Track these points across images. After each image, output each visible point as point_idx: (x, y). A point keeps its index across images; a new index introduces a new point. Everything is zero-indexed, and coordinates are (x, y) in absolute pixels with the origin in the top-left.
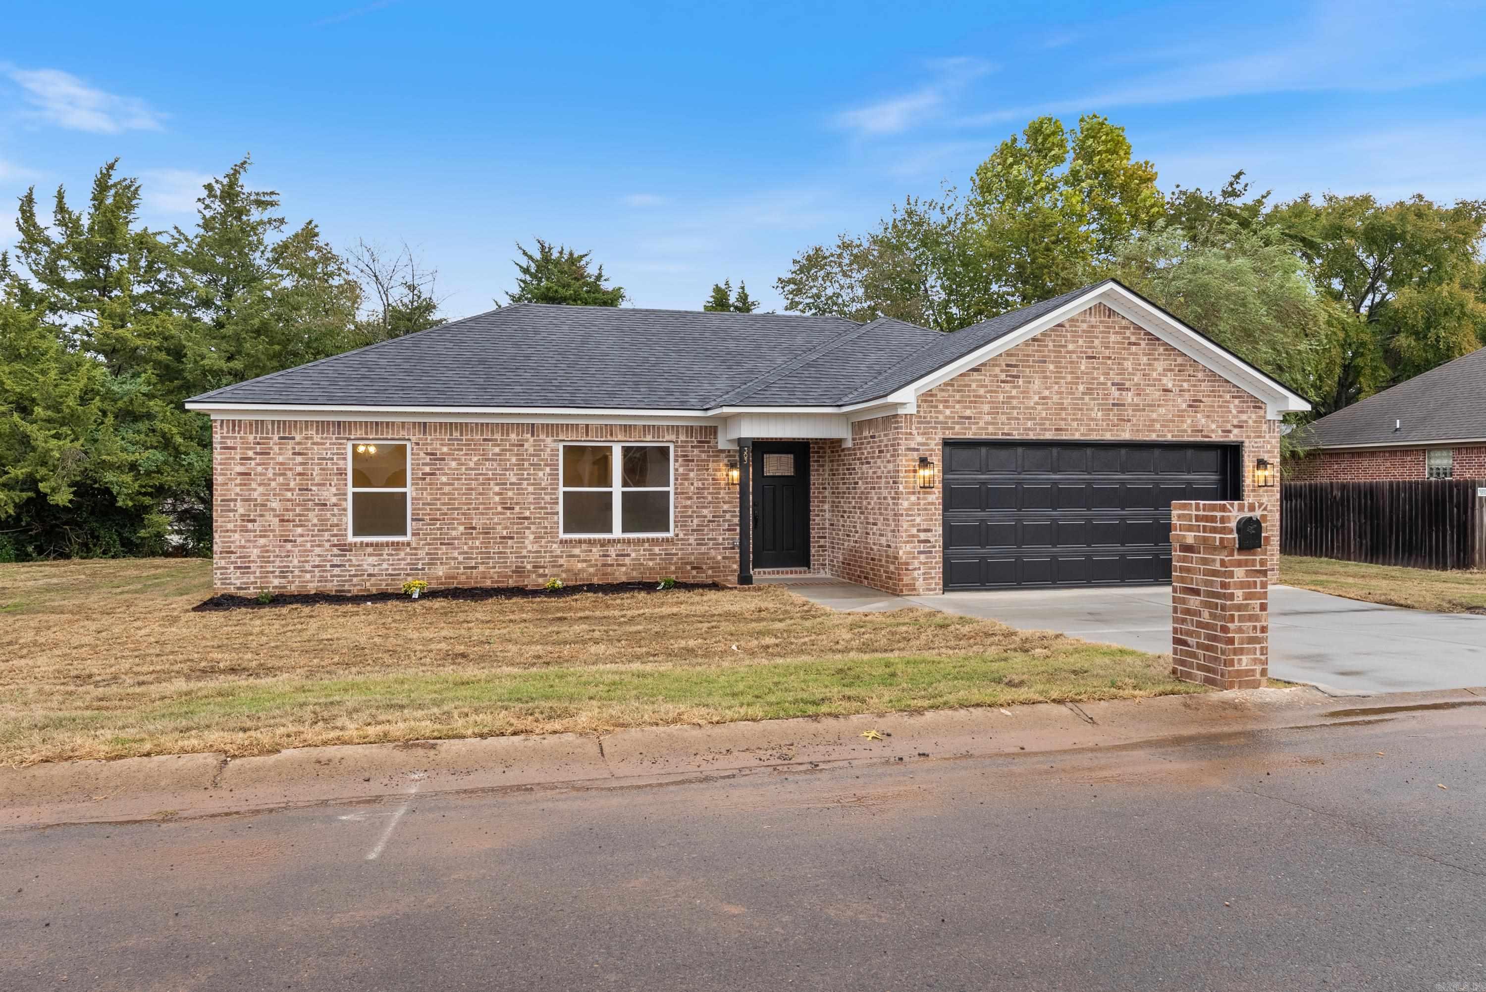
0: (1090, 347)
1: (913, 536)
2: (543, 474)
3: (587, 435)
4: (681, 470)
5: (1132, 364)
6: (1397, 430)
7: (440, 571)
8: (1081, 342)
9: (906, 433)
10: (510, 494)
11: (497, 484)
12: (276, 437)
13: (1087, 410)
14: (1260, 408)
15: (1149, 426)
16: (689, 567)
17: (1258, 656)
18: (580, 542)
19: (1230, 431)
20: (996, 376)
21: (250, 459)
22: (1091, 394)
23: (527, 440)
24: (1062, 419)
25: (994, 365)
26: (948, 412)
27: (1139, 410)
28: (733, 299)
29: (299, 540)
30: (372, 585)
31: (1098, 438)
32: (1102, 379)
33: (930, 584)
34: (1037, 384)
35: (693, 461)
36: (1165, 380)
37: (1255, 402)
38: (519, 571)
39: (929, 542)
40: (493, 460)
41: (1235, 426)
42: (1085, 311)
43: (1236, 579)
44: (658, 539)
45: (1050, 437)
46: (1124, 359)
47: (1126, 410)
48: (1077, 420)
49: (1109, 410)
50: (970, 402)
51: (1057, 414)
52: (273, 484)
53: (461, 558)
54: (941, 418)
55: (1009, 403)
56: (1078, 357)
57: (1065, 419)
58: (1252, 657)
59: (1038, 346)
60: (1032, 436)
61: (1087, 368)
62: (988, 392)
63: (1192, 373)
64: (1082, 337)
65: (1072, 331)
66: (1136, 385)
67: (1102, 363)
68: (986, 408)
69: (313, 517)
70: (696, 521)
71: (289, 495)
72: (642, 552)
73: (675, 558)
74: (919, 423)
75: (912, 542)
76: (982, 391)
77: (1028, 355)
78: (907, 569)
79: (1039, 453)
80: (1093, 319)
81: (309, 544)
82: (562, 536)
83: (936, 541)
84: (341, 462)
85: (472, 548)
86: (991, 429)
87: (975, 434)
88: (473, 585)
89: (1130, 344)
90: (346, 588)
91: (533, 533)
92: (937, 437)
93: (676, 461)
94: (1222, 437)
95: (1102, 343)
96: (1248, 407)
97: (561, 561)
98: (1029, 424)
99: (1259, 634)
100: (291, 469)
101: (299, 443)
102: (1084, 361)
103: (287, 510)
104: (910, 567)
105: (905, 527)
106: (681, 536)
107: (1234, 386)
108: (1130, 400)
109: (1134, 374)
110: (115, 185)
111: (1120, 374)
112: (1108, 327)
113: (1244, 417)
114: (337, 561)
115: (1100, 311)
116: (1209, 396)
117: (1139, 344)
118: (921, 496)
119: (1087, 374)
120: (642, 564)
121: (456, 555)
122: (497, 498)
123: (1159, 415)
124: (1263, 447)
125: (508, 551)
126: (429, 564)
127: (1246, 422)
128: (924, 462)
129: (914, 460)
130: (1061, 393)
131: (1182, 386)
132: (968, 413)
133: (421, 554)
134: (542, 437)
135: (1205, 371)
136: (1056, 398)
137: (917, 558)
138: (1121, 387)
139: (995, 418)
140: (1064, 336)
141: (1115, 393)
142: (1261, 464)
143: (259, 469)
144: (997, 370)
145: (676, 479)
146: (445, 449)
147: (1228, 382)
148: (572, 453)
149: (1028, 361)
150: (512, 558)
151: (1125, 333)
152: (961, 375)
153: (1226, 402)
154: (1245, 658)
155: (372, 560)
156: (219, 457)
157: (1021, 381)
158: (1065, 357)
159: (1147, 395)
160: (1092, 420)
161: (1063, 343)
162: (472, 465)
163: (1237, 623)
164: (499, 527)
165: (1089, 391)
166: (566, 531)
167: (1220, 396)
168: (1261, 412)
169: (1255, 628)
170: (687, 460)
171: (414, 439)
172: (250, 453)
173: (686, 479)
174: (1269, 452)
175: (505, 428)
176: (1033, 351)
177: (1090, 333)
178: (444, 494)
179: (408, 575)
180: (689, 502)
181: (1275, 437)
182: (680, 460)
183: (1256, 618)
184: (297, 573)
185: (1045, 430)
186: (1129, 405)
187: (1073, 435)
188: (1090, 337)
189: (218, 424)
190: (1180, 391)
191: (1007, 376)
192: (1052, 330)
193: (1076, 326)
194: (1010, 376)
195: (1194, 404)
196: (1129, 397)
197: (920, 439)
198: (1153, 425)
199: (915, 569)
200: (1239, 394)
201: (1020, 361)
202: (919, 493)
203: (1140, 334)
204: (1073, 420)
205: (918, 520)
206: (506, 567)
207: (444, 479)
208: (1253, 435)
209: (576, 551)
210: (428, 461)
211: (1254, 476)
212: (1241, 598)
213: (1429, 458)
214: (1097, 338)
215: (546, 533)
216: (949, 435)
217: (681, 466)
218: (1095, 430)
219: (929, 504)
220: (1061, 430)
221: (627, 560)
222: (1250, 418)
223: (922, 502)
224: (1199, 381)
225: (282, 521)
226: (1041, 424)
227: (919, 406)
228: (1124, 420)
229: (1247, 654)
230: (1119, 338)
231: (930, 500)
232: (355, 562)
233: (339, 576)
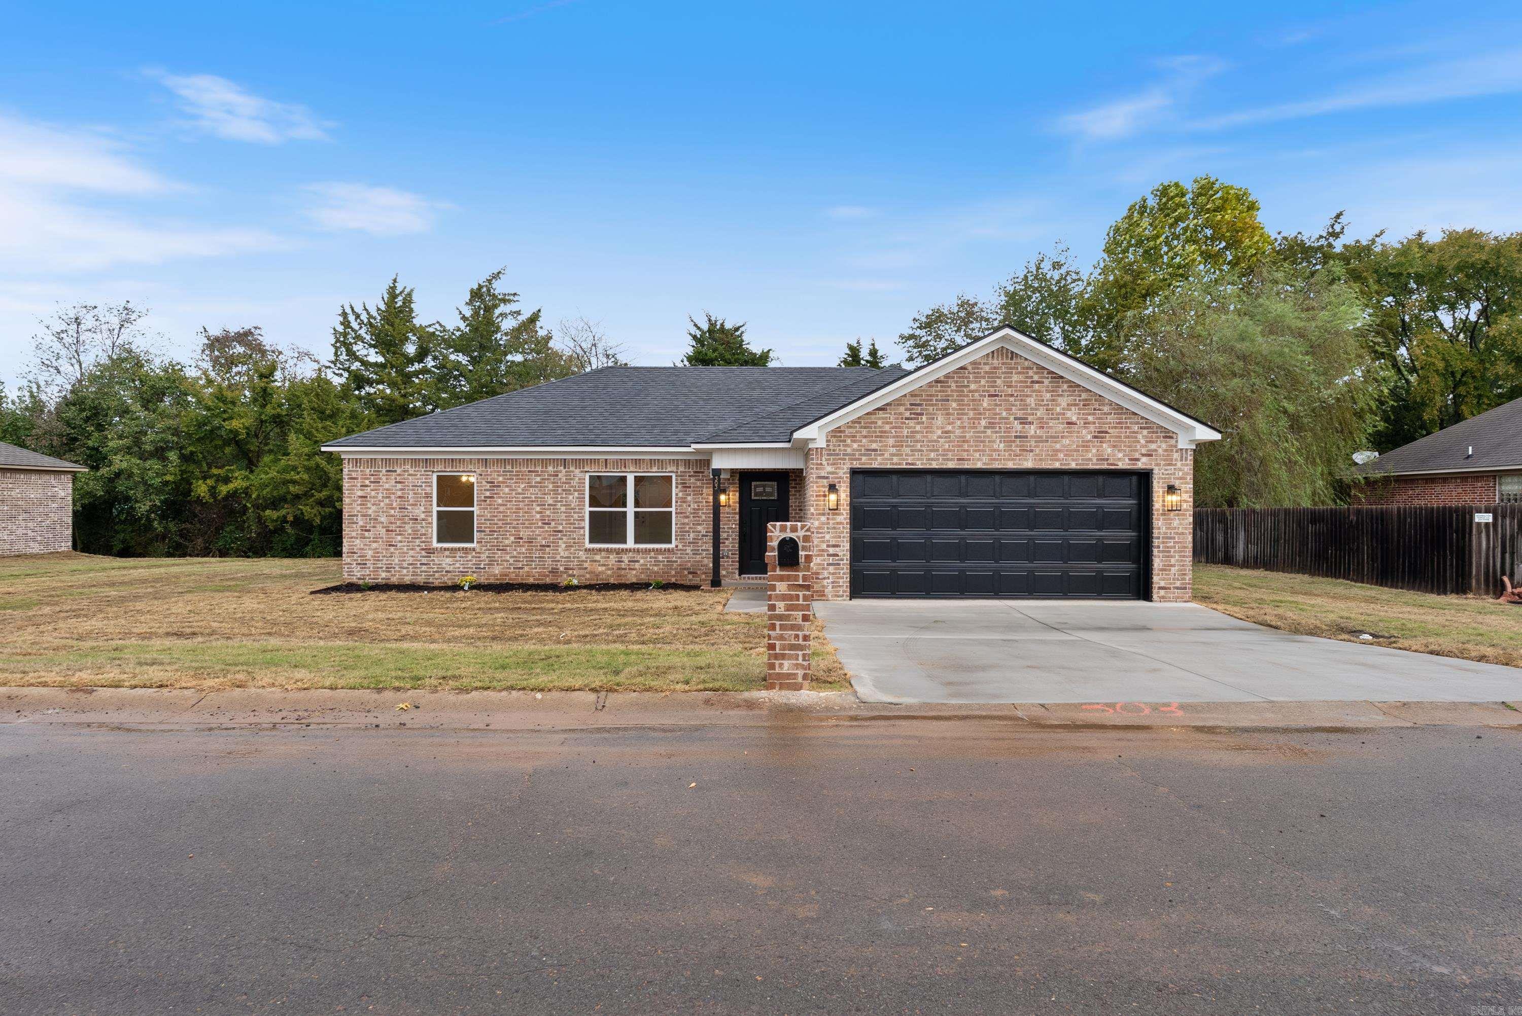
0: (993, 387)
1: (823, 550)
2: (573, 498)
3: (606, 467)
4: (680, 495)
5: (1035, 400)
6: (1469, 457)
7: (497, 570)
8: (983, 382)
9: (817, 464)
10: (548, 513)
11: (538, 505)
12: (384, 470)
13: (989, 442)
14: (1171, 438)
15: (1052, 455)
16: (686, 572)
17: (800, 661)
18: (600, 550)
19: (1138, 460)
20: (900, 414)
21: (367, 486)
22: (993, 428)
23: (561, 472)
24: (965, 451)
25: (898, 405)
26: (855, 446)
27: (1042, 441)
28: (864, 354)
29: (399, 545)
30: (449, 579)
31: (1000, 467)
32: (1004, 414)
33: (838, 591)
34: (940, 420)
35: (690, 487)
36: (1069, 414)
37: (1165, 432)
38: (554, 571)
39: (837, 555)
40: (535, 487)
41: (1143, 455)
42: (988, 354)
43: (778, 592)
44: (661, 549)
45: (953, 467)
46: (1027, 396)
47: (1029, 442)
48: (979, 451)
49: (1011, 441)
50: (876, 437)
51: (959, 446)
52: (382, 504)
53: (511, 561)
54: (849, 450)
55: (914, 437)
56: (981, 396)
57: (967, 451)
58: (795, 662)
59: (942, 387)
60: (935, 465)
61: (990, 404)
62: (893, 428)
63: (1097, 407)
64: (984, 377)
65: (975, 373)
66: (1039, 418)
67: (1005, 400)
68: (891, 441)
69: (408, 529)
70: (692, 535)
71: (392, 511)
72: (649, 559)
73: (675, 565)
74: (828, 455)
75: (822, 555)
76: (887, 427)
77: (931, 395)
78: (817, 578)
79: (948, 481)
80: (995, 361)
81: (405, 548)
82: (588, 545)
83: (844, 555)
84: (428, 488)
85: (520, 553)
86: (895, 459)
87: (881, 464)
88: (520, 581)
89: (1033, 382)
90: (431, 580)
91: (565, 543)
92: (845, 467)
93: (677, 487)
94: (1129, 465)
95: (1004, 382)
96: (1158, 437)
97: (586, 565)
98: (932, 455)
99: (801, 642)
100: (394, 494)
101: (399, 475)
102: (986, 399)
103: (391, 523)
104: (821, 577)
105: (815, 543)
106: (680, 547)
107: (1142, 418)
108: (1032, 432)
109: (1037, 409)
110: (401, 293)
111: (1023, 409)
112: (1011, 368)
113: (1153, 446)
114: (424, 561)
115: (1002, 355)
116: (1116, 428)
117: (1043, 382)
118: (831, 517)
119: (989, 410)
120: (648, 569)
121: (508, 558)
122: (538, 516)
123: (1063, 446)
124: (1174, 474)
125: (546, 556)
126: (489, 565)
127: (1156, 451)
128: (832, 488)
129: (823, 486)
130: (964, 427)
131: (1086, 419)
132: (874, 446)
133: (484, 557)
134: (572, 469)
135: (1111, 405)
136: (958, 432)
137: (827, 569)
138: (1024, 421)
139: (899, 450)
140: (966, 378)
141: (1017, 426)
142: (1171, 489)
143: (373, 493)
144: (902, 409)
145: (677, 502)
146: (501, 479)
147: (1136, 414)
148: (595, 481)
149: (931, 400)
150: (549, 562)
151: (1028, 373)
152: (867, 414)
153: (1134, 432)
154: (786, 664)
155: (449, 560)
156: (347, 485)
157: (924, 418)
158: (968, 396)
159: (1051, 427)
160: (995, 450)
161: (966, 383)
162: (520, 490)
163: (778, 631)
164: (539, 538)
165: (991, 425)
166: (591, 542)
167: (1128, 428)
168: (1173, 442)
169: (797, 636)
170: (685, 487)
171: (478, 471)
172: (367, 482)
173: (684, 502)
174: (1181, 478)
175: (545, 463)
176: (936, 391)
177: (992, 374)
178: (500, 512)
179: (474, 572)
180: (686, 521)
181: (1187, 465)
182: (680, 486)
183: (799, 628)
184: (397, 569)
185: (948, 460)
186: (1032, 437)
187: (976, 464)
188: (992, 377)
189: (346, 462)
190: (1085, 423)
191: (911, 414)
192: (954, 372)
193: (978, 368)
194: (914, 414)
195: (1100, 435)
196: (1032, 430)
197: (829, 469)
198: (1056, 455)
199: (824, 578)
200: (1147, 425)
201: (924, 400)
202: (829, 514)
203: (1043, 373)
204: (975, 451)
205: (827, 537)
206: (544, 568)
207: (500, 501)
208: (1163, 463)
209: (598, 557)
210: (488, 487)
211: (1164, 501)
212: (783, 609)
213: (1500, 484)
214: (1000, 378)
215: (574, 543)
216: (856, 465)
217: (681, 491)
218: (997, 460)
219: (838, 523)
220: (963, 460)
221: (637, 566)
222: (1160, 447)
223: (831, 522)
224: (1105, 414)
225: (387, 531)
226: (943, 455)
227: (828, 441)
228: (1027, 451)
229: (789, 659)
230: (1021, 377)
231: (838, 520)
232: (436, 562)
233: (426, 572)
